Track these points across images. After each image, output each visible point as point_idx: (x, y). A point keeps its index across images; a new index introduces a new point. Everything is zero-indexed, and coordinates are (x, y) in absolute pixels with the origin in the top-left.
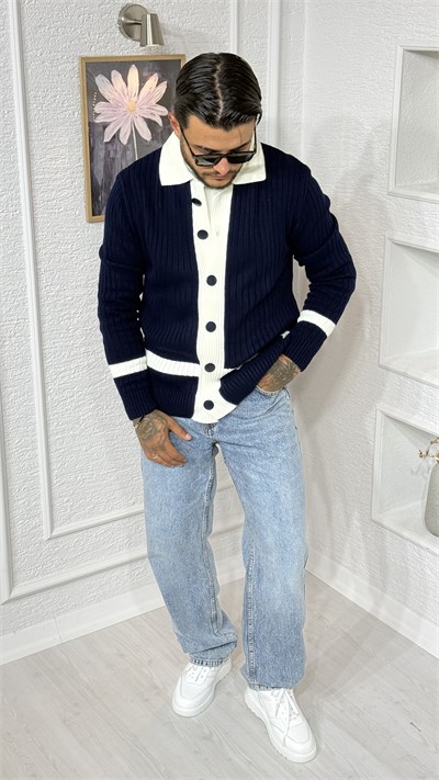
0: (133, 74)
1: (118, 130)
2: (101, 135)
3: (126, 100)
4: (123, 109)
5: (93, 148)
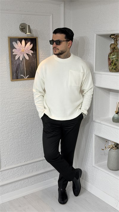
0: (23, 42)
1: (19, 57)
2: (15, 58)
3: (21, 49)
4: (20, 51)
5: (12, 61)
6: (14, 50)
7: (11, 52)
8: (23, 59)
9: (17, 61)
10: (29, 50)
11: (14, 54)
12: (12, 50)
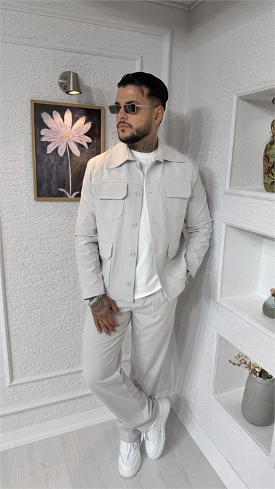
0: (68, 115)
1: (57, 148)
2: (45, 149)
3: (63, 130)
4: (60, 135)
5: (39, 156)
6: (43, 132)
7: (37, 136)
8: (66, 153)
9: (51, 157)
10: (83, 134)
11: (43, 139)
12: (38, 132)
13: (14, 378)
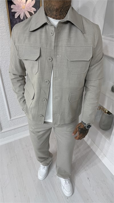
1: (20, 15)
2: (14, 16)
3: (22, 5)
4: (20, 8)
5: (11, 20)
6: (12, 6)
7: (10, 9)
8: (24, 17)
9: (17, 20)
10: (31, 7)
11: (13, 11)
12: (10, 7)
13: (11, 117)
